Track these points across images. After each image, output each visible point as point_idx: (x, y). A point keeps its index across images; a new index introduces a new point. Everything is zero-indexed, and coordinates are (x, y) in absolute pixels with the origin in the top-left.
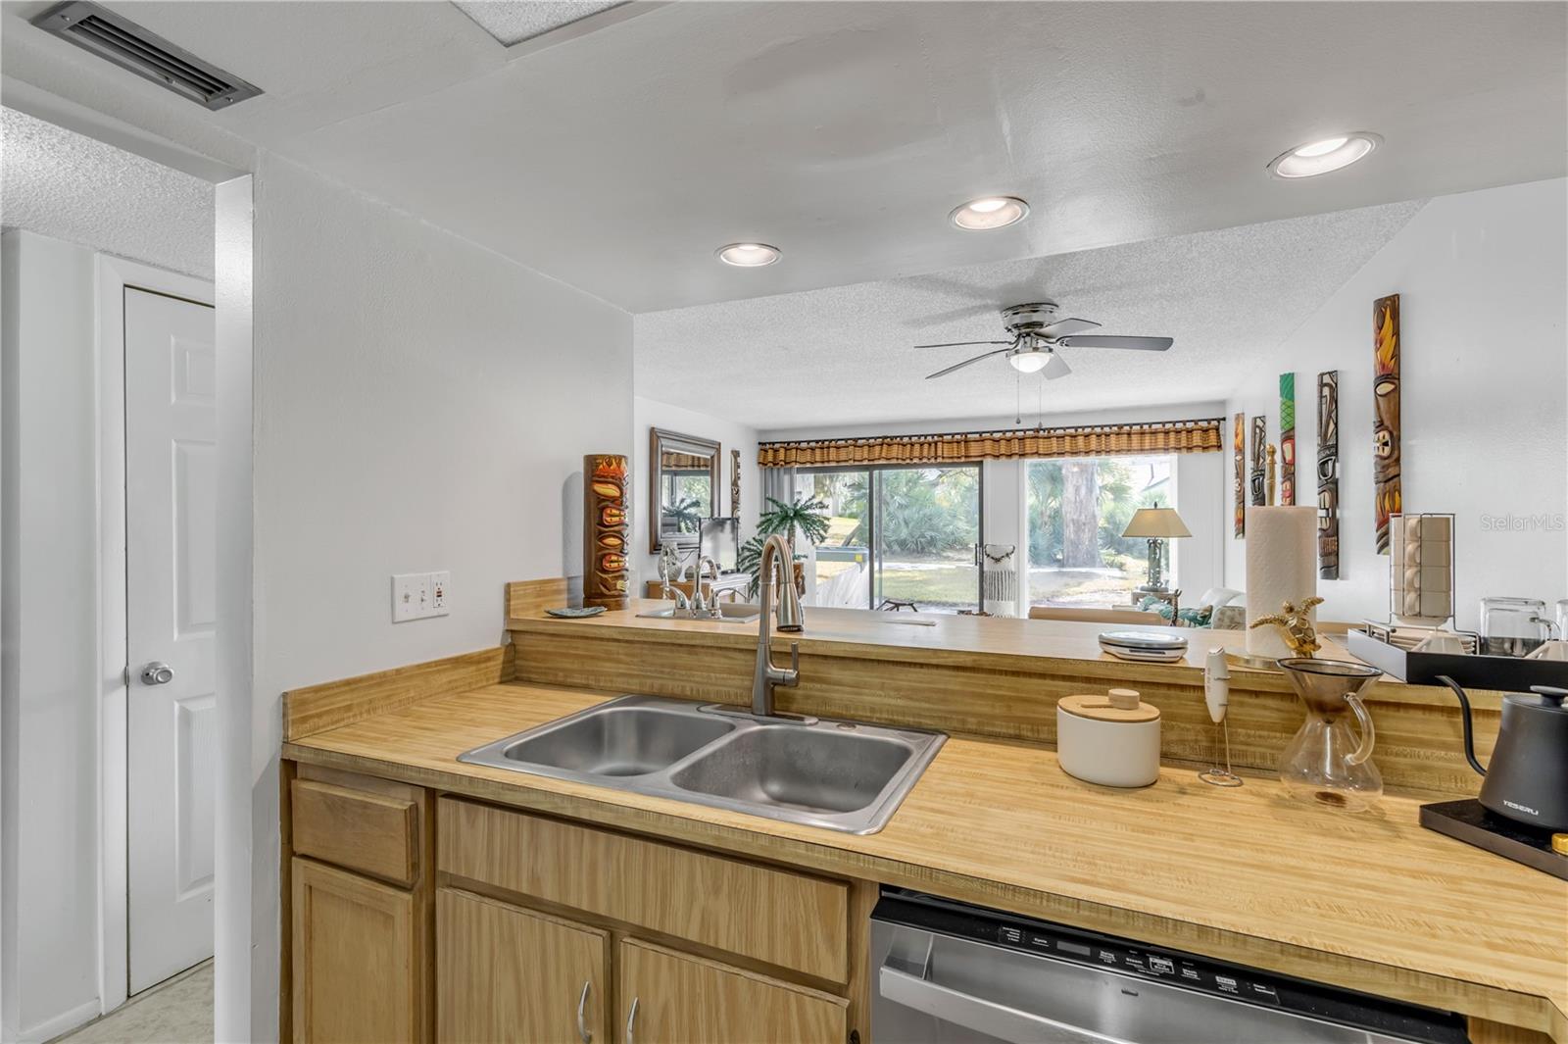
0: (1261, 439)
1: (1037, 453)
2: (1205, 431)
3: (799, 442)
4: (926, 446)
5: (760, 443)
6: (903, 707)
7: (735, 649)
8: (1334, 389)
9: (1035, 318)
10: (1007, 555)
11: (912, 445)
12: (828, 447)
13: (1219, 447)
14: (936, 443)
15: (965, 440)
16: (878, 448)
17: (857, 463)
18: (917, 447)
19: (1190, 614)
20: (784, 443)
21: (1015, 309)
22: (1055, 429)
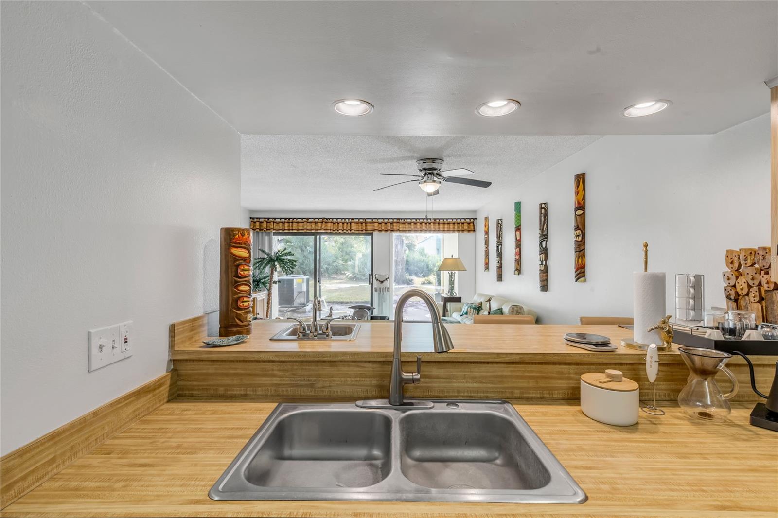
0: (500, 229)
1: (398, 230)
2: (469, 223)
3: (275, 219)
4: (345, 224)
5: (251, 218)
6: (478, 388)
7: (365, 362)
8: (546, 210)
9: (434, 165)
10: (386, 279)
11: (338, 223)
12: (292, 222)
13: (474, 231)
14: (350, 223)
15: (365, 222)
16: (320, 224)
17: (308, 231)
18: (341, 224)
19: (473, 306)
20: (266, 218)
21: (424, 160)
22: (407, 219)
